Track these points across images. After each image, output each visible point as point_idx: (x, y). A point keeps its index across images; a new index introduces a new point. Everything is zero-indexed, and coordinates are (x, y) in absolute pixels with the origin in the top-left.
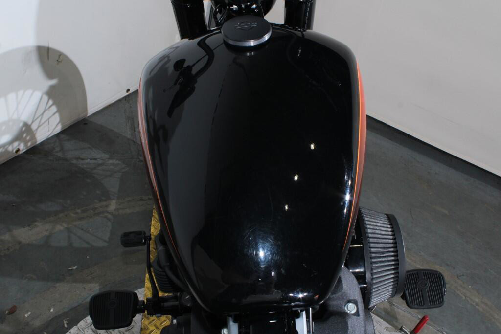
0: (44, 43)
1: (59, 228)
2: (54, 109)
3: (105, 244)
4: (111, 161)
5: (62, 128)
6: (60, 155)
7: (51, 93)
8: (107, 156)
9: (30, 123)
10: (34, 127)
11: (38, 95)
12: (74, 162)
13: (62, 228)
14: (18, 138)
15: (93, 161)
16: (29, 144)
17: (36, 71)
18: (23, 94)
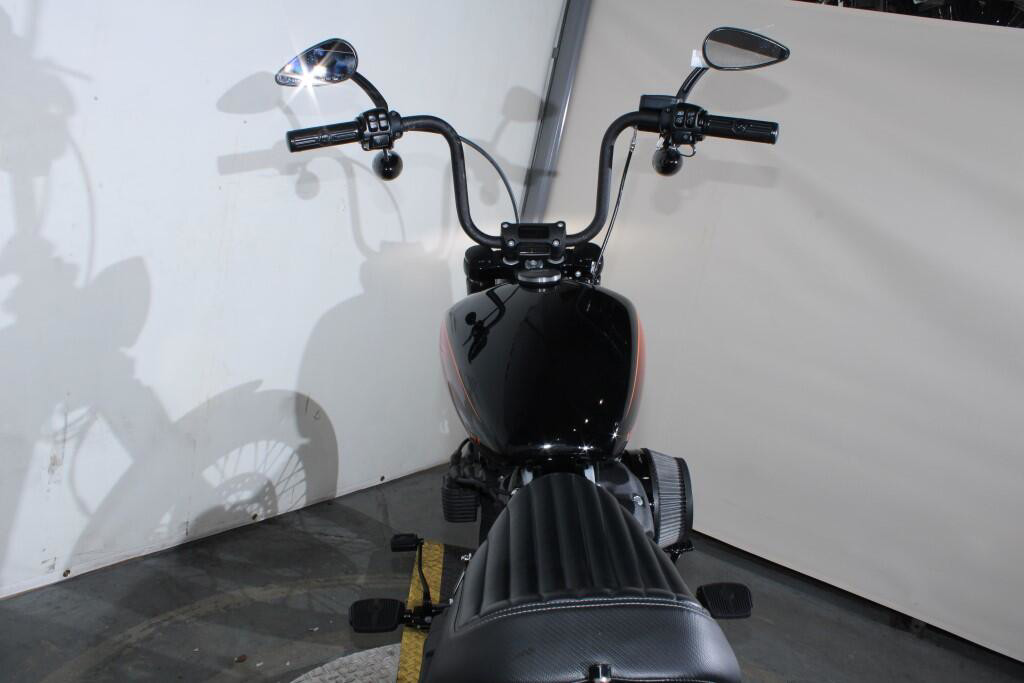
0: (305, 392)
1: (299, 592)
2: (302, 475)
4: (359, 540)
5: (307, 503)
6: (300, 528)
7: (303, 453)
8: (355, 535)
9: (274, 484)
10: (278, 490)
11: (289, 451)
12: (316, 536)
13: (301, 593)
14: (258, 498)
15: (338, 538)
16: (269, 511)
17: (289, 423)
18: (275, 445)
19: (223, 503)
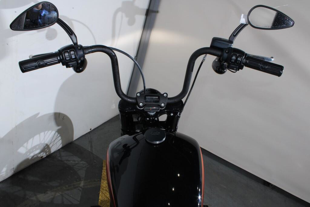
0: (58, 111)
1: (58, 194)
2: (60, 138)
3: (78, 203)
4: (82, 162)
5: (62, 146)
6: (59, 158)
7: (59, 131)
8: (80, 160)
9: (49, 144)
10: (50, 146)
11: (54, 132)
12: (66, 162)
13: (59, 194)
14: (43, 151)
15: (74, 162)
16: (47, 153)
17: (53, 123)
18: (47, 133)
19: (28, 157)
